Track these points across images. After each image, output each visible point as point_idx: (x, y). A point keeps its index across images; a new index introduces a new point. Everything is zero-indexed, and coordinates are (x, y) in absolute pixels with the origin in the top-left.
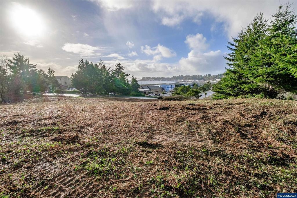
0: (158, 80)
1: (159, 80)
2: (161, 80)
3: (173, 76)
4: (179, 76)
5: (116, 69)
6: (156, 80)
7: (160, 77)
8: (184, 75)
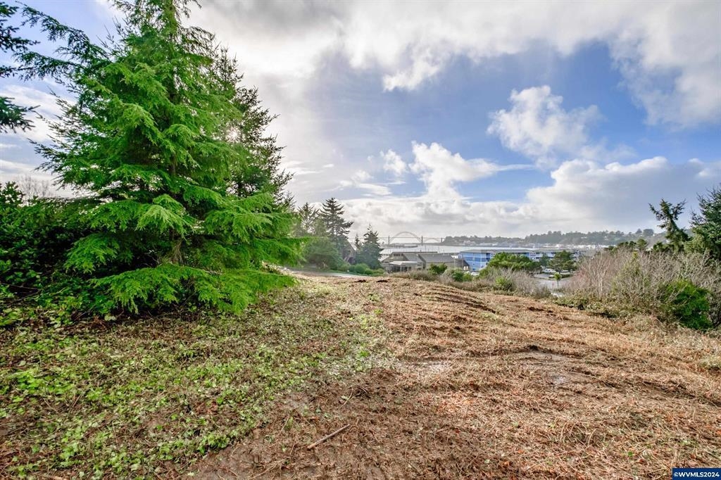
0: (486, 244)
1: (490, 244)
2: (493, 245)
3: (529, 235)
4: (547, 234)
5: (324, 211)
6: (481, 244)
7: (494, 236)
8: (563, 233)
